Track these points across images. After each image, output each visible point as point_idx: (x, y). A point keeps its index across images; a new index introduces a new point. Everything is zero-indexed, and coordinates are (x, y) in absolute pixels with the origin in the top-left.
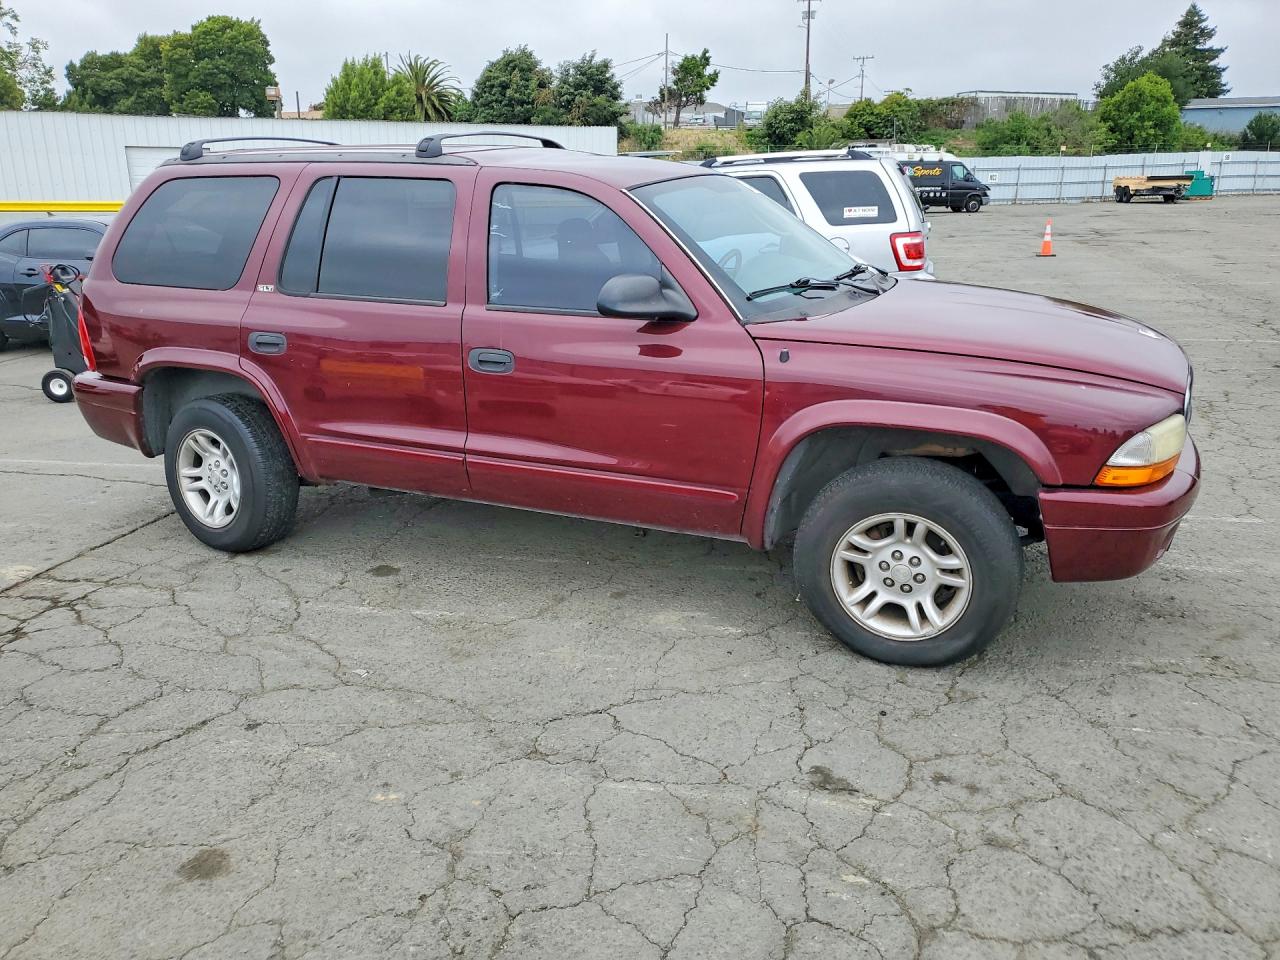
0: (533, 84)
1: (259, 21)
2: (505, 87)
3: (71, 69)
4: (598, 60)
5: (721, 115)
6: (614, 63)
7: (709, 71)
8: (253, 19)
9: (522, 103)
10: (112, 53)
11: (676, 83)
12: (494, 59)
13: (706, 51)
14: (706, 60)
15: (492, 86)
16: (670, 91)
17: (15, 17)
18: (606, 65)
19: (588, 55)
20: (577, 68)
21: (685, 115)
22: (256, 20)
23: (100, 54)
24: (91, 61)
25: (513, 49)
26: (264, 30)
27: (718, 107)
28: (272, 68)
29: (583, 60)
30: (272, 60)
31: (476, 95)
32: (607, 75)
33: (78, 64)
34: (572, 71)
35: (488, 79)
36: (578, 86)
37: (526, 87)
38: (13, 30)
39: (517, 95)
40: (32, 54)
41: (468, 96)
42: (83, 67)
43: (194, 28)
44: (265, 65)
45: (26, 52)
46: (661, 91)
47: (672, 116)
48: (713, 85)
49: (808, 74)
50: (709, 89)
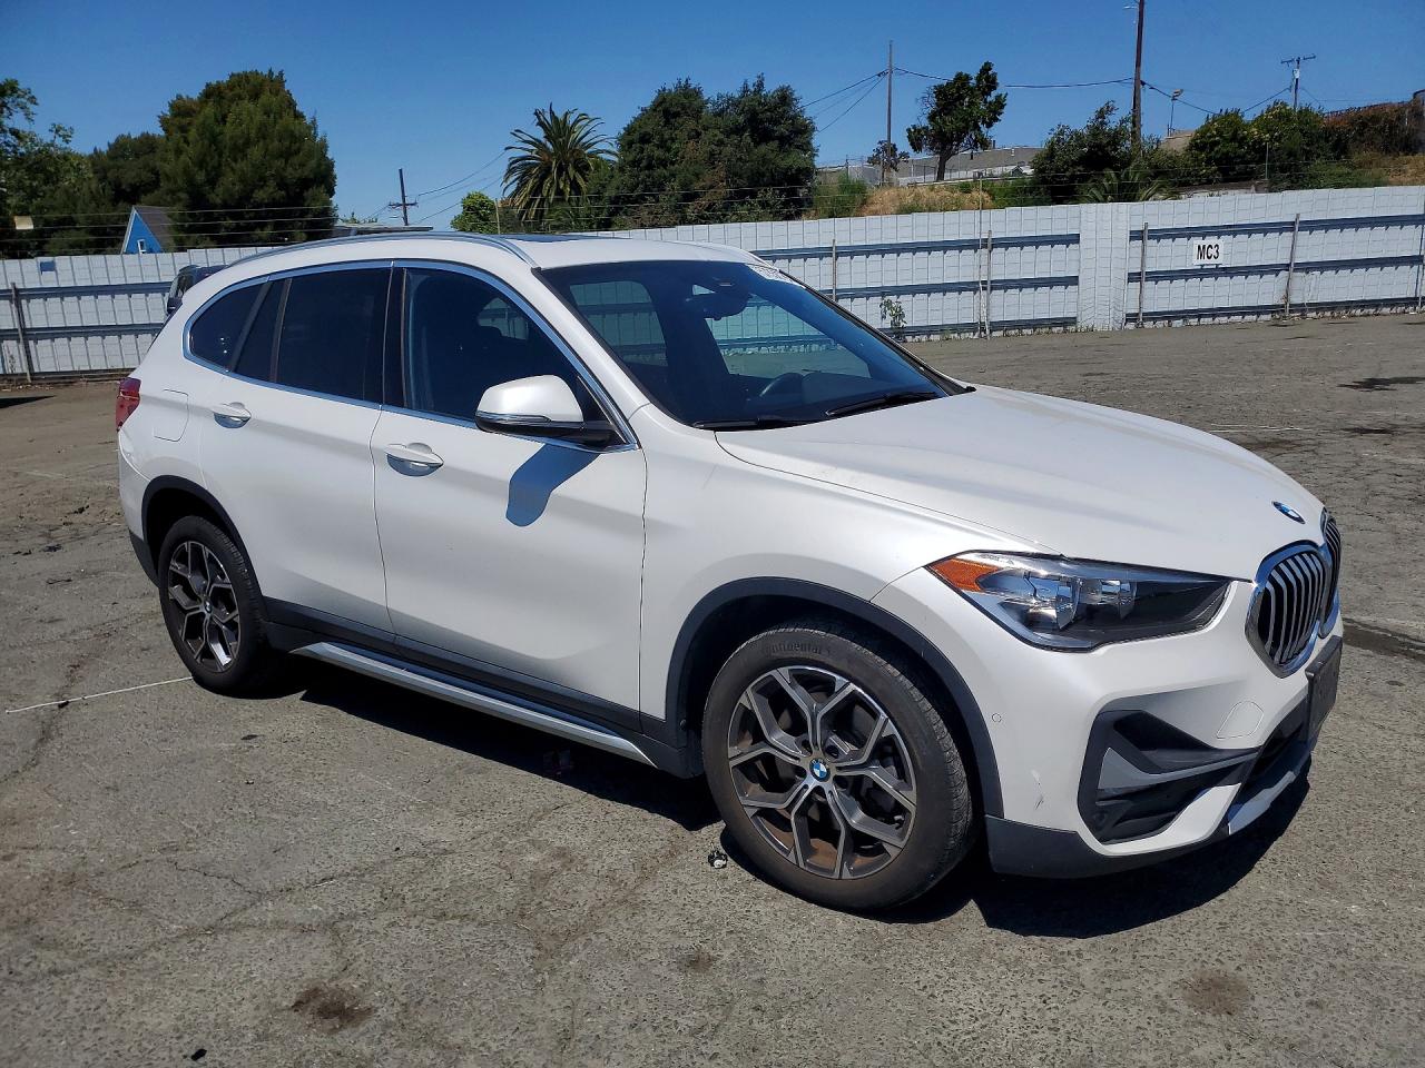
0: (682, 135)
1: (281, 74)
2: (645, 139)
4: (771, 87)
8: (271, 72)
10: (143, 135)
11: (932, 117)
12: (646, 103)
13: (988, 67)
14: (987, 79)
15: (634, 141)
17: (33, 100)
18: (785, 98)
19: (752, 81)
20: (734, 103)
22: (276, 74)
24: (121, 144)
29: (745, 90)
32: (790, 111)
33: (104, 151)
35: (629, 130)
37: (674, 139)
38: (27, 116)
42: (110, 155)
48: (997, 120)
49: (1139, 83)
50: (989, 125)
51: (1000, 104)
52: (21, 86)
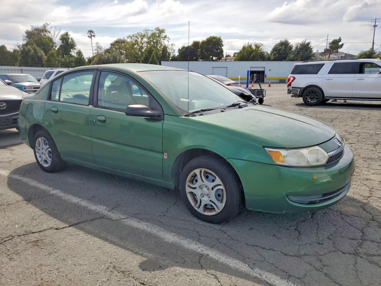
0: (288, 49)
1: (221, 37)
2: (280, 50)
3: (179, 50)
4: (307, 42)
5: (344, 55)
6: (311, 43)
7: (340, 43)
9: (284, 54)
10: (188, 46)
11: (330, 47)
12: (277, 43)
13: (340, 38)
14: (340, 40)
15: (276, 50)
16: (327, 50)
17: (169, 39)
18: (309, 44)
20: (300, 44)
21: (332, 56)
23: (185, 46)
24: (183, 48)
25: (283, 40)
26: (221, 39)
27: (342, 53)
28: (223, 47)
29: (303, 42)
30: (223, 46)
31: (272, 52)
32: (309, 46)
33: (181, 49)
34: (299, 45)
35: (276, 48)
36: (300, 49)
37: (286, 50)
38: (168, 42)
39: (283, 52)
40: (171, 47)
41: (269, 52)
42: (182, 49)
43: (207, 39)
44: (221, 47)
45: (170, 47)
46: (325, 50)
47: (327, 56)
48: (341, 47)
49: (373, 43)
50: (340, 48)
51: (342, 45)
52: (167, 36)
